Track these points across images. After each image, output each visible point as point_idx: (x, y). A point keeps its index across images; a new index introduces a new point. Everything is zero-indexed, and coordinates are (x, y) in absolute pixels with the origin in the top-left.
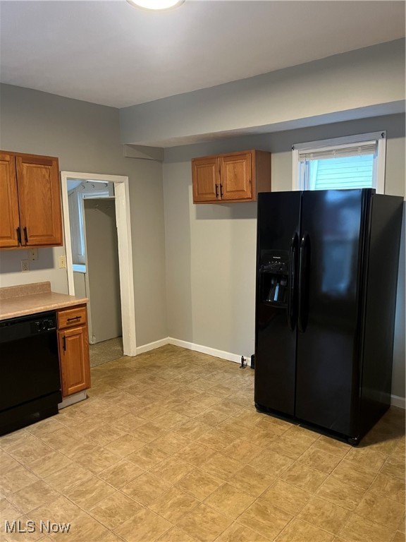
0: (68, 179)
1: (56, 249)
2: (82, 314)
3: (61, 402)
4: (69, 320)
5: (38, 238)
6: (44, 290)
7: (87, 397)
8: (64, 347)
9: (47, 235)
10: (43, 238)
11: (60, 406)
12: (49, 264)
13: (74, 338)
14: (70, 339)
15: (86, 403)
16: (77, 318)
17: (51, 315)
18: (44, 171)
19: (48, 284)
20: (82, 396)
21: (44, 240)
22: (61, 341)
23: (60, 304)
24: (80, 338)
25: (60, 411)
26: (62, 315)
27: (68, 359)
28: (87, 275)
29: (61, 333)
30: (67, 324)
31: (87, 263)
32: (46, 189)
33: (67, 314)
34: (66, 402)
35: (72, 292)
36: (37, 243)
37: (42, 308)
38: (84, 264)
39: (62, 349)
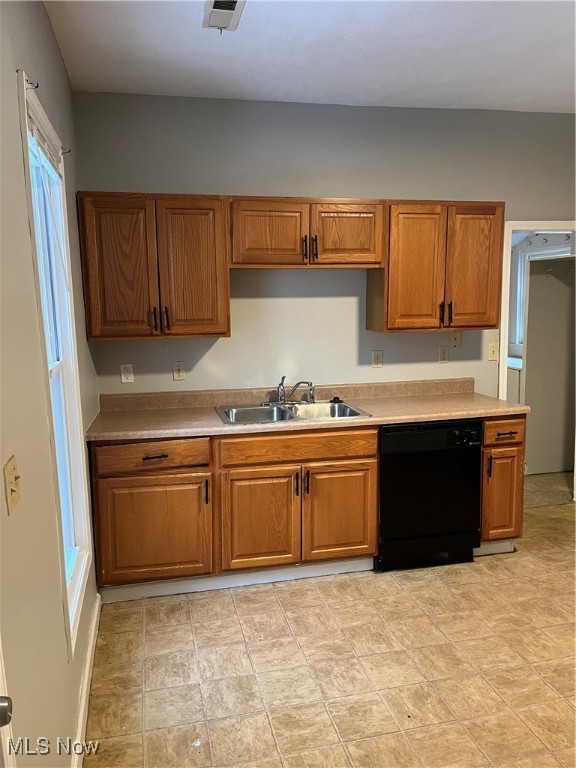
0: (513, 232)
1: (487, 333)
2: (519, 429)
3: (479, 546)
4: (499, 434)
5: (466, 317)
6: (464, 389)
7: (515, 550)
8: (489, 472)
9: (478, 313)
10: (473, 317)
11: (476, 551)
12: (475, 354)
13: (505, 461)
14: (498, 462)
15: (512, 558)
16: (511, 433)
17: (476, 425)
18: (483, 223)
19: (471, 382)
20: (507, 546)
21: (474, 320)
22: (485, 463)
23: (489, 411)
24: (512, 462)
25: (475, 559)
26: (491, 427)
27: (493, 490)
28: (523, 374)
29: (487, 451)
30: (496, 440)
31: (525, 356)
32: (484, 248)
33: (497, 426)
34: (484, 548)
35: (503, 396)
36: (463, 324)
37: (464, 413)
38: (520, 357)
39: (485, 475)
